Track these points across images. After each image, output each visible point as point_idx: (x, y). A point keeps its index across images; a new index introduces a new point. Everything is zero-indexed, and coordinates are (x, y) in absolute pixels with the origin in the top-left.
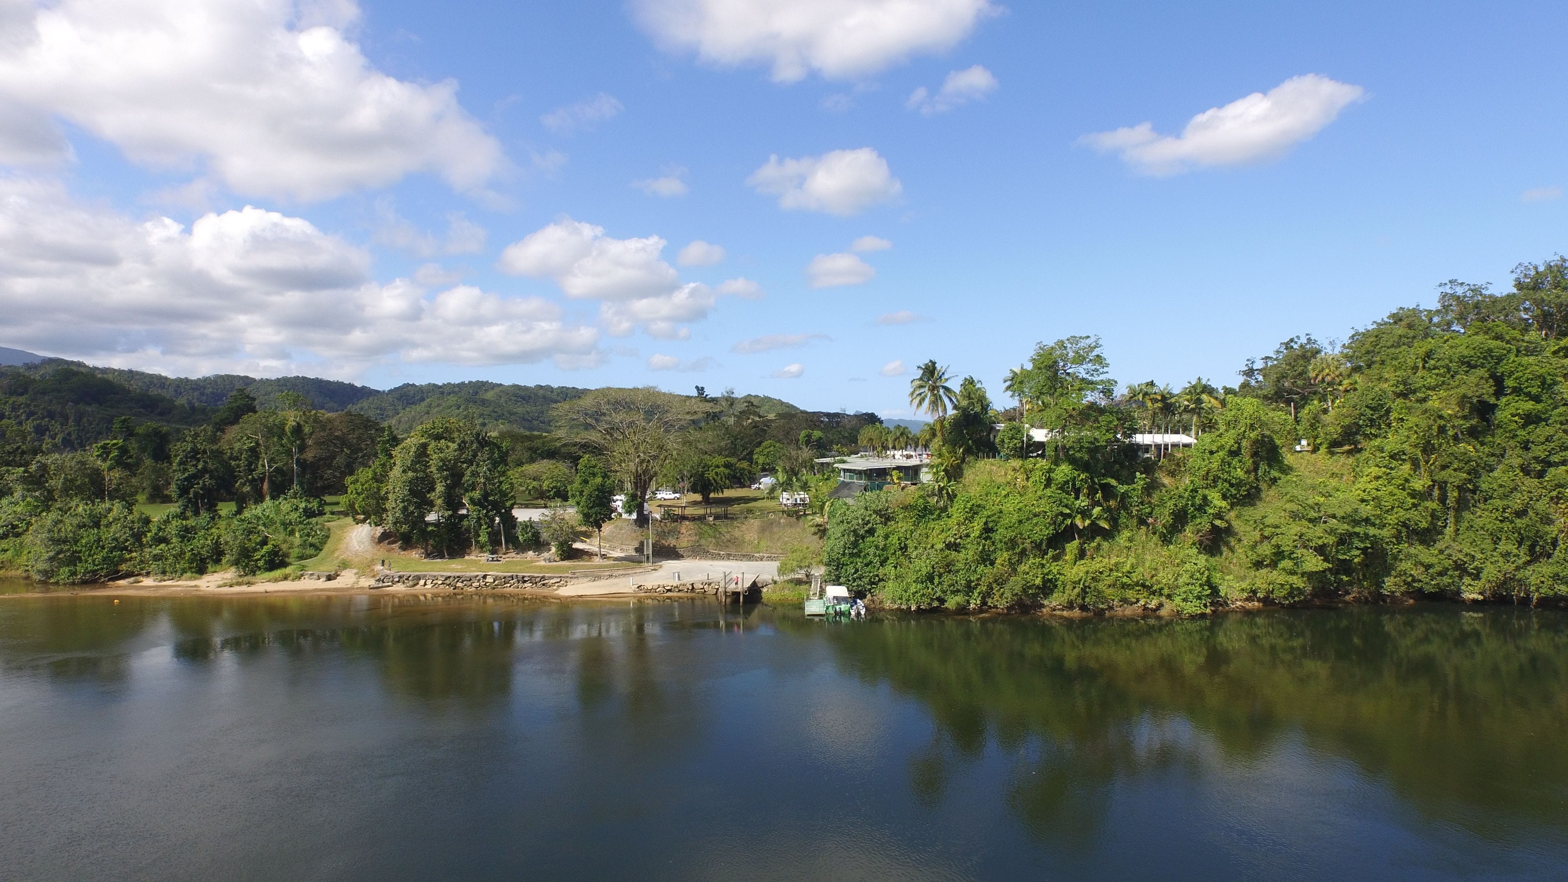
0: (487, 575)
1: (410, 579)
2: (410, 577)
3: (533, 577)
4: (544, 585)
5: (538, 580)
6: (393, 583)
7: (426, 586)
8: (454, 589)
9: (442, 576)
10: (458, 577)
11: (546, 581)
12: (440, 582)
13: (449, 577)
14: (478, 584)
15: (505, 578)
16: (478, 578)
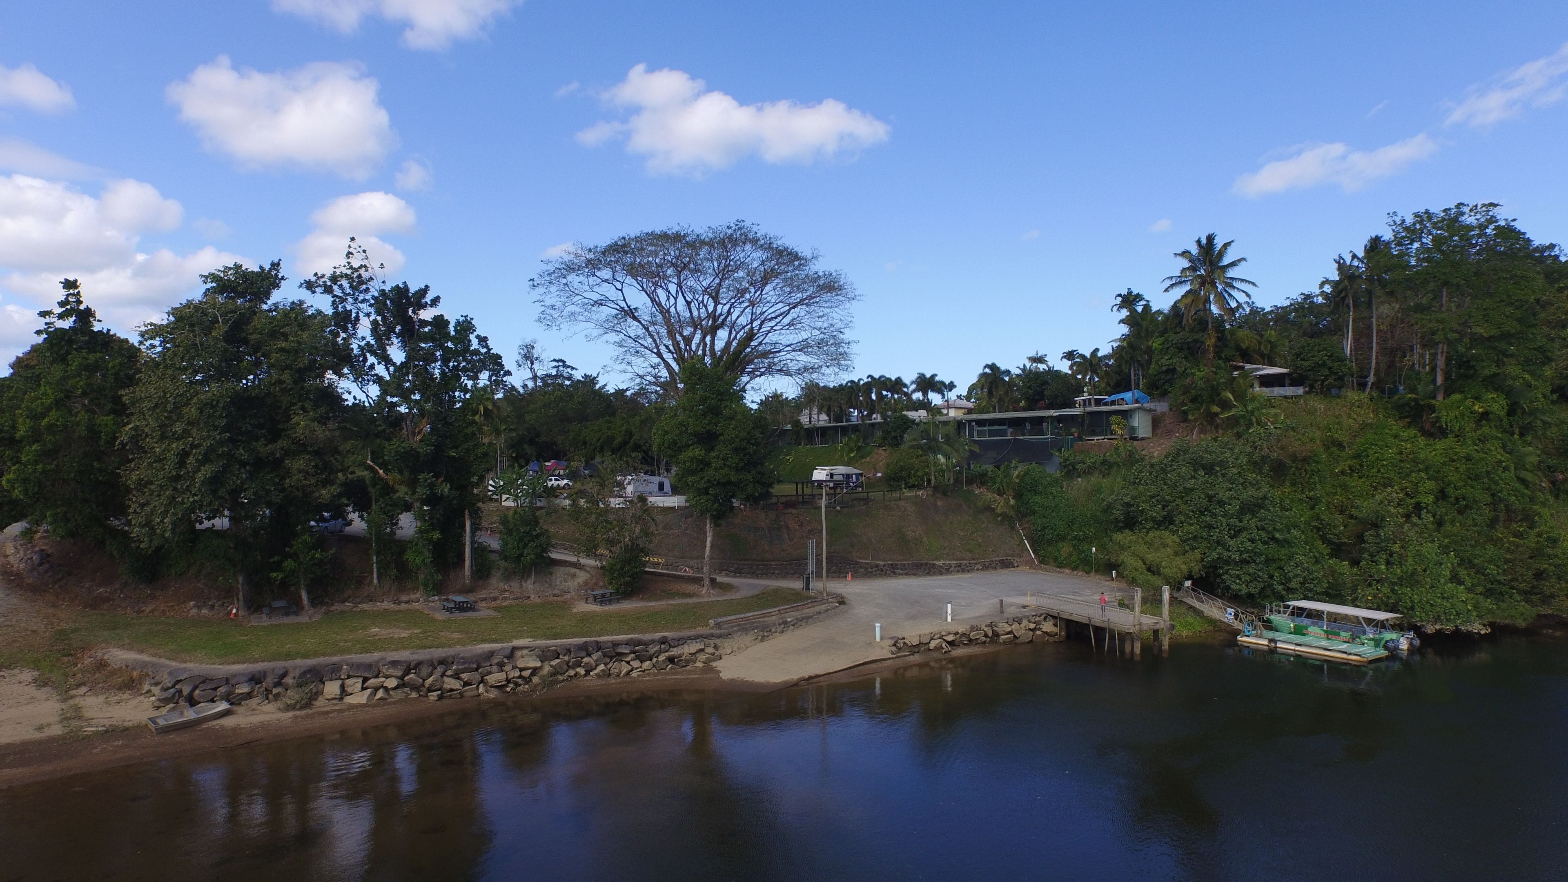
0: (514, 649)
1: (289, 680)
2: (284, 675)
3: (639, 643)
4: (671, 660)
5: (653, 649)
6: (235, 701)
7: (349, 700)
8: (440, 697)
9: (394, 664)
10: (442, 662)
11: (674, 652)
12: (392, 683)
13: (419, 664)
14: (502, 676)
15: (568, 651)
16: (495, 661)
